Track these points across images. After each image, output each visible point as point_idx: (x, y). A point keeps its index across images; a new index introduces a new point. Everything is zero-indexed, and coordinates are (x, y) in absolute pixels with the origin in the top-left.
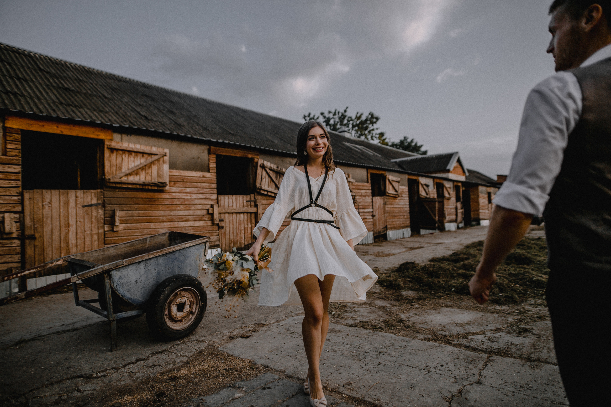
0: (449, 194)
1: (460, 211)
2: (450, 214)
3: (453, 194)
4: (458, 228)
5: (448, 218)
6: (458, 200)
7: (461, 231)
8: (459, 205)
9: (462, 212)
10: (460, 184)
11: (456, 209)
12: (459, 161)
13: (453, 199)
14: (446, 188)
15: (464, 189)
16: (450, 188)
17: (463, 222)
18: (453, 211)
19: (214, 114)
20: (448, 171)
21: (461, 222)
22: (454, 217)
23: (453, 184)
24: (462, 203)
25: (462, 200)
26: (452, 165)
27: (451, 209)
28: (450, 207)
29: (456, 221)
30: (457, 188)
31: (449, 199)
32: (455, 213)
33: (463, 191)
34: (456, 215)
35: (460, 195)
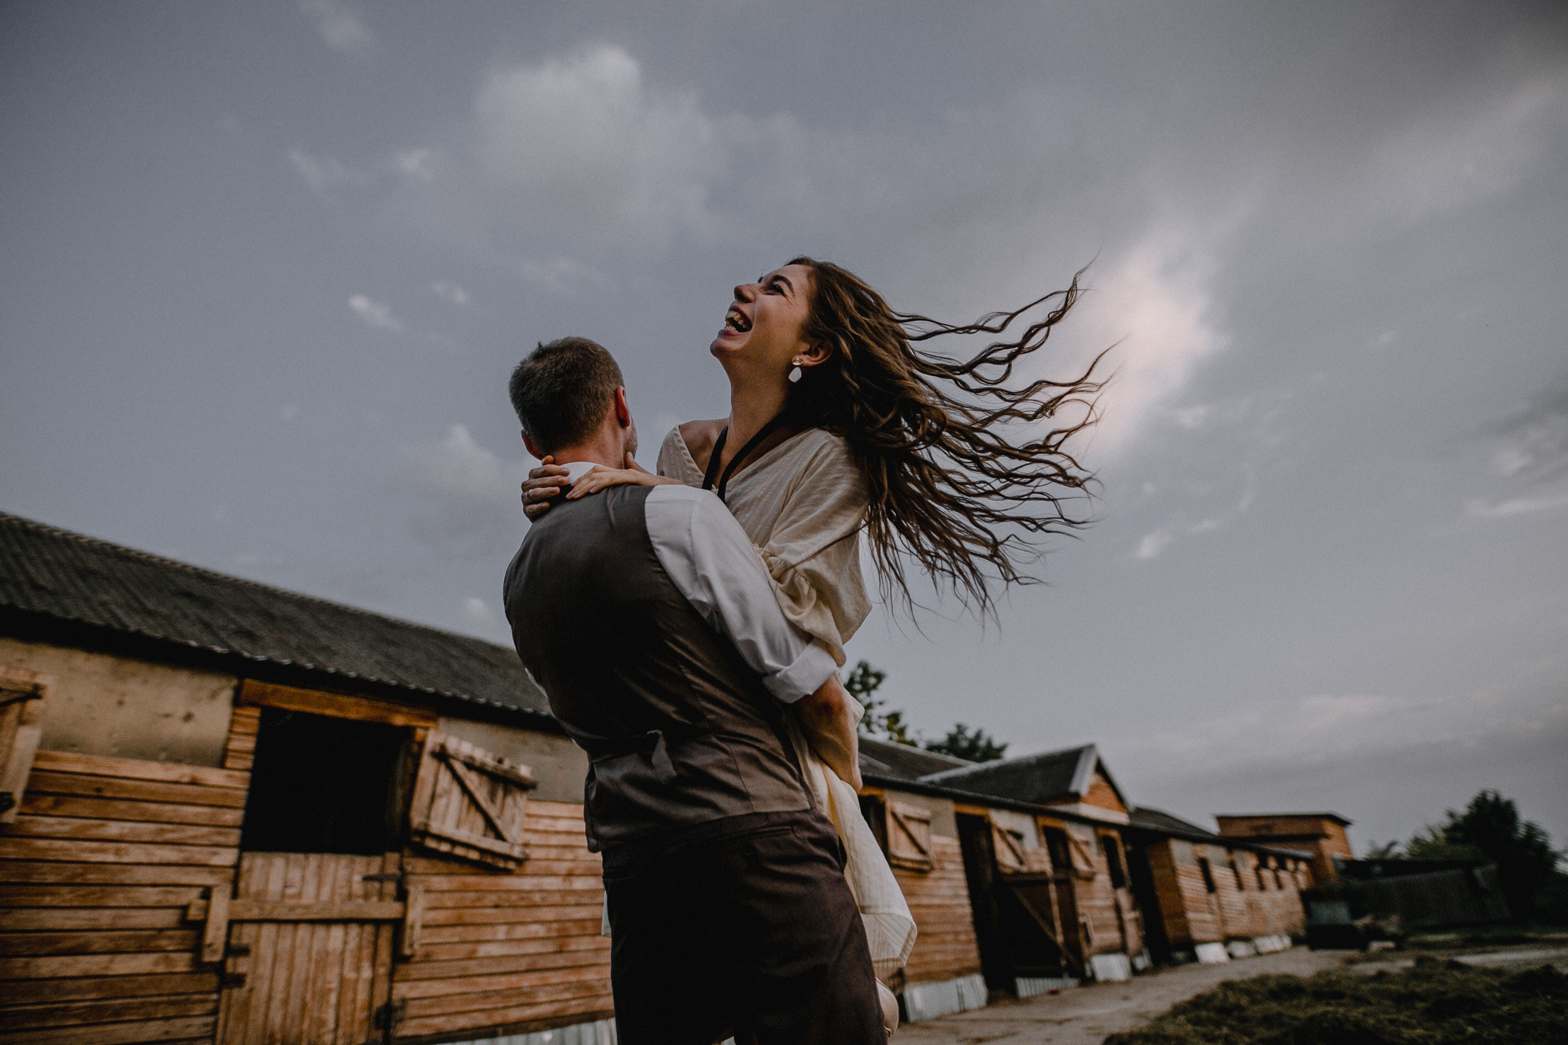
0: (1087, 861)
1: (1129, 916)
2: (1102, 927)
3: (1100, 862)
4: (1135, 971)
5: (1099, 938)
6: (1117, 881)
7: (1147, 979)
8: (1124, 898)
9: (1136, 920)
10: (1114, 834)
11: (1117, 908)
12: (1100, 769)
13: (1103, 879)
14: (1076, 843)
15: (1129, 848)
16: (1087, 843)
17: (1145, 951)
18: (1110, 915)
19: (392, 650)
20: (1076, 798)
21: (1139, 953)
22: (1112, 936)
23: (1096, 833)
24: (1133, 891)
25: (1129, 882)
26: (1084, 780)
27: (1102, 909)
28: (1099, 903)
29: (1122, 949)
30: (1107, 846)
31: (1089, 879)
32: (1115, 922)
33: (1127, 854)
34: (1122, 929)
35: (1120, 865)
